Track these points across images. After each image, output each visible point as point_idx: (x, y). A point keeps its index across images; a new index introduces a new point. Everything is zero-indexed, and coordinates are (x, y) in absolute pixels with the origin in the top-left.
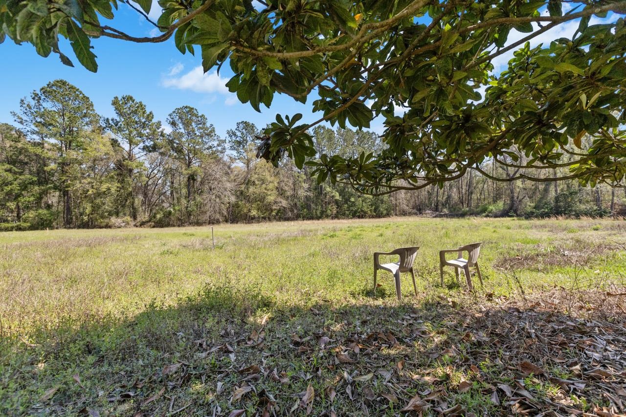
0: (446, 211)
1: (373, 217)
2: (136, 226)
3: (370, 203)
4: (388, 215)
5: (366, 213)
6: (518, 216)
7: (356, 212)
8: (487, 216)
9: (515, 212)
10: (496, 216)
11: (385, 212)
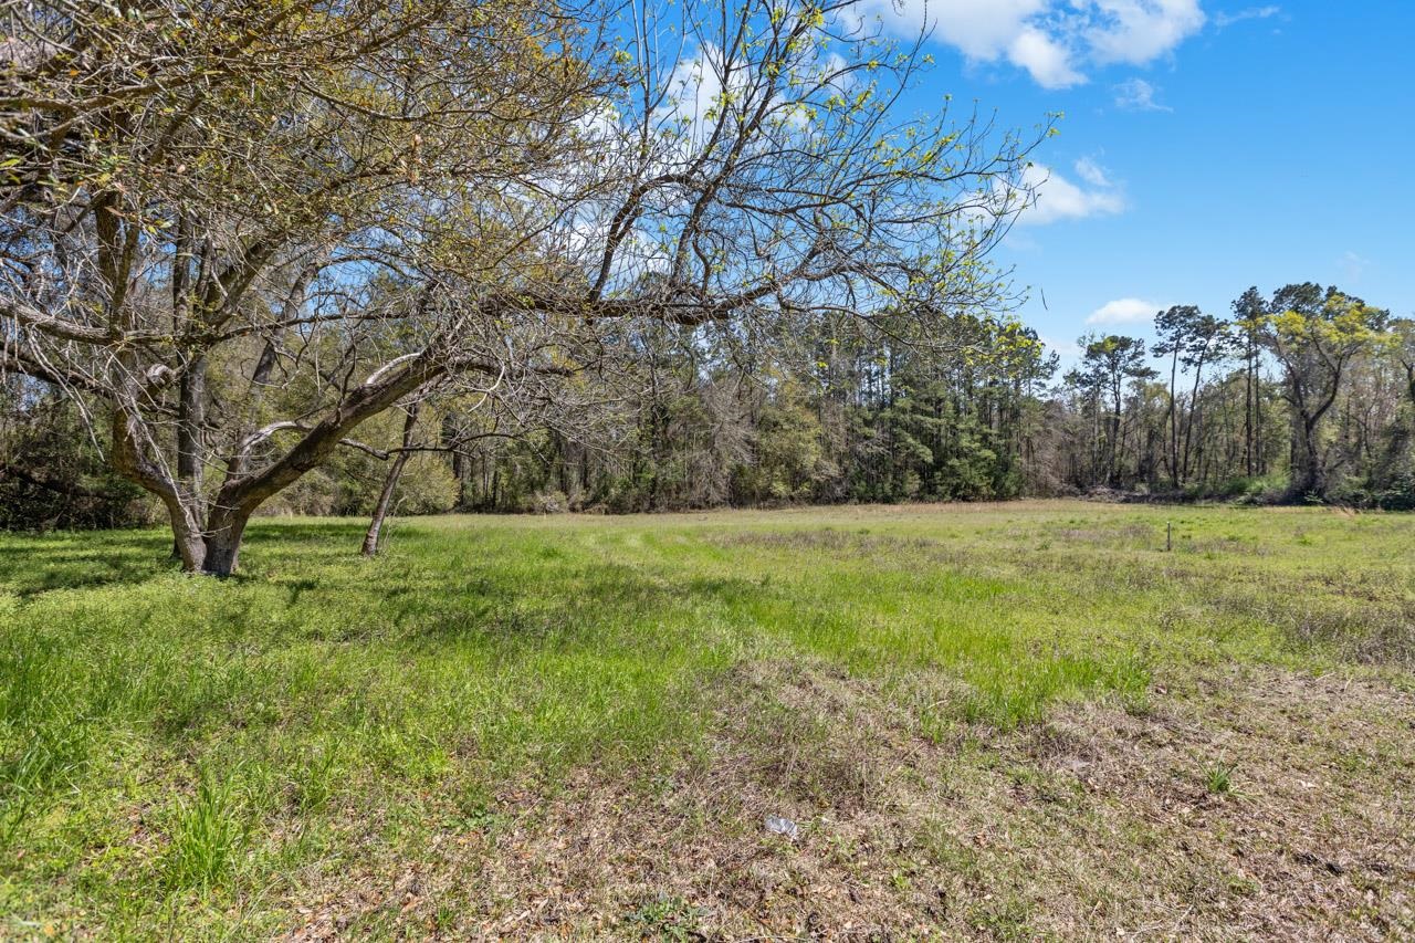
0: (1143, 489)
1: (990, 499)
2: (573, 510)
3: (985, 470)
4: (1017, 496)
5: (976, 489)
6: (1326, 503)
7: (957, 488)
8: (1251, 502)
9: (1320, 493)
10: (1272, 502)
11: (1014, 489)
